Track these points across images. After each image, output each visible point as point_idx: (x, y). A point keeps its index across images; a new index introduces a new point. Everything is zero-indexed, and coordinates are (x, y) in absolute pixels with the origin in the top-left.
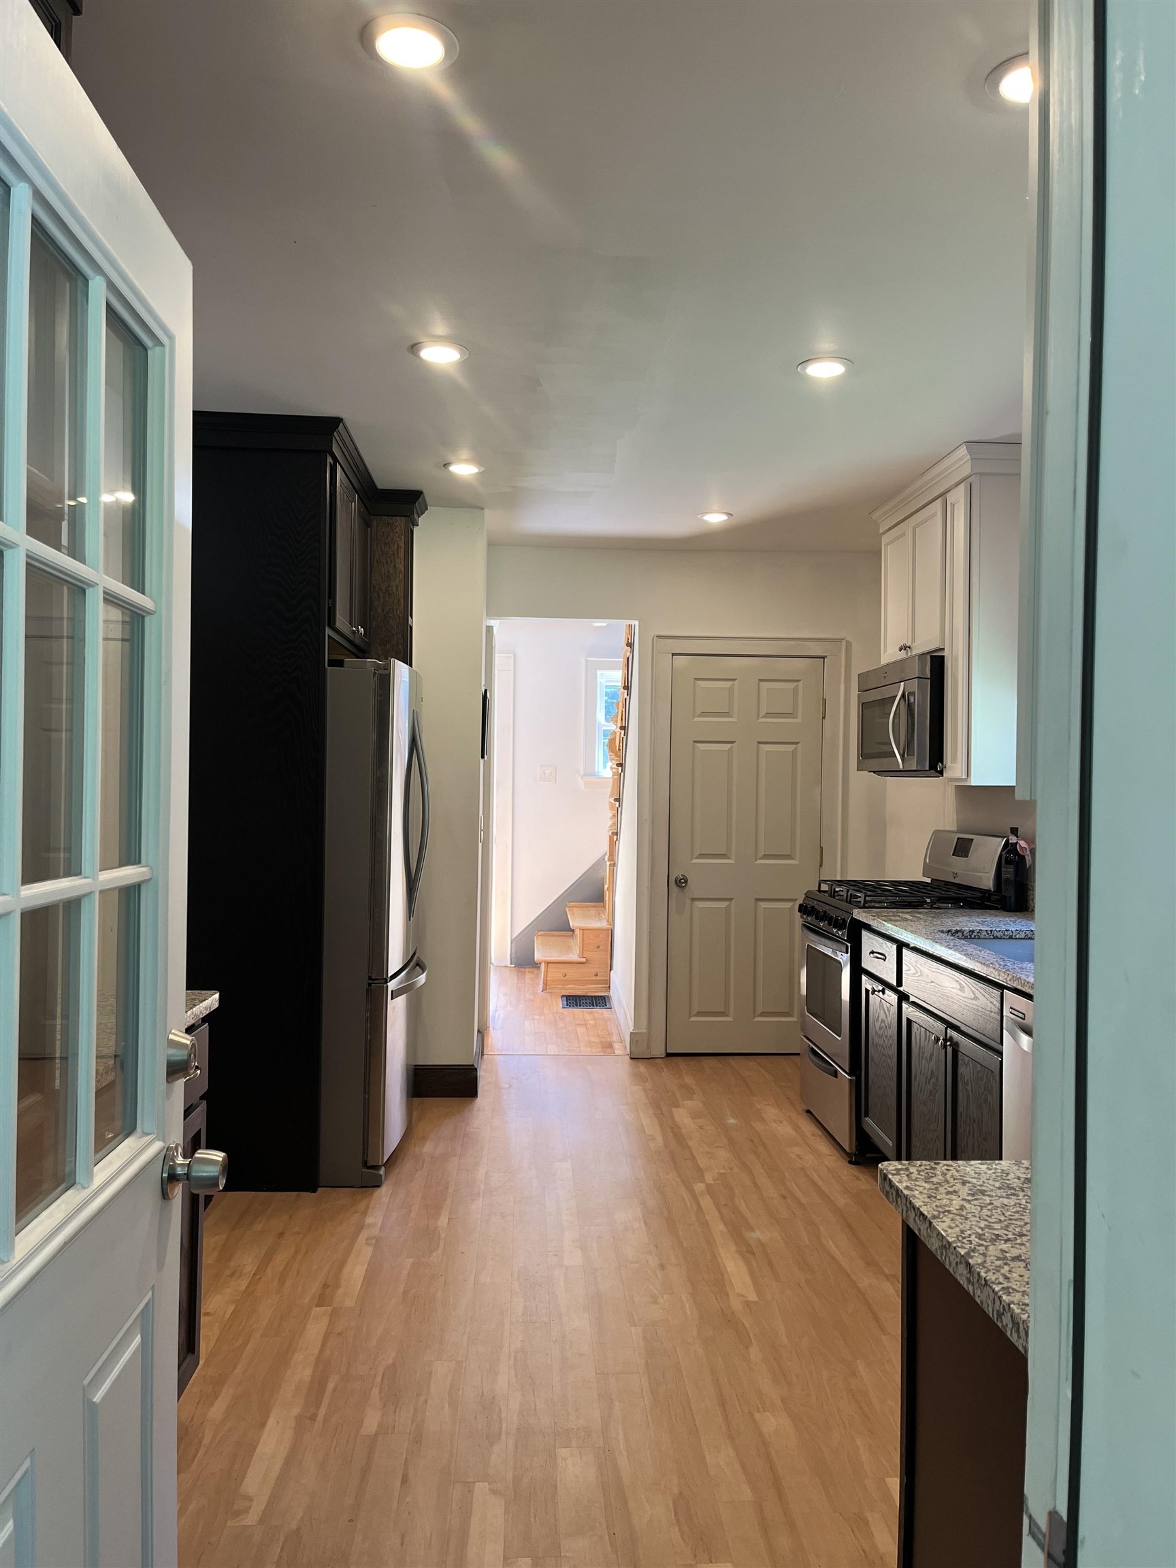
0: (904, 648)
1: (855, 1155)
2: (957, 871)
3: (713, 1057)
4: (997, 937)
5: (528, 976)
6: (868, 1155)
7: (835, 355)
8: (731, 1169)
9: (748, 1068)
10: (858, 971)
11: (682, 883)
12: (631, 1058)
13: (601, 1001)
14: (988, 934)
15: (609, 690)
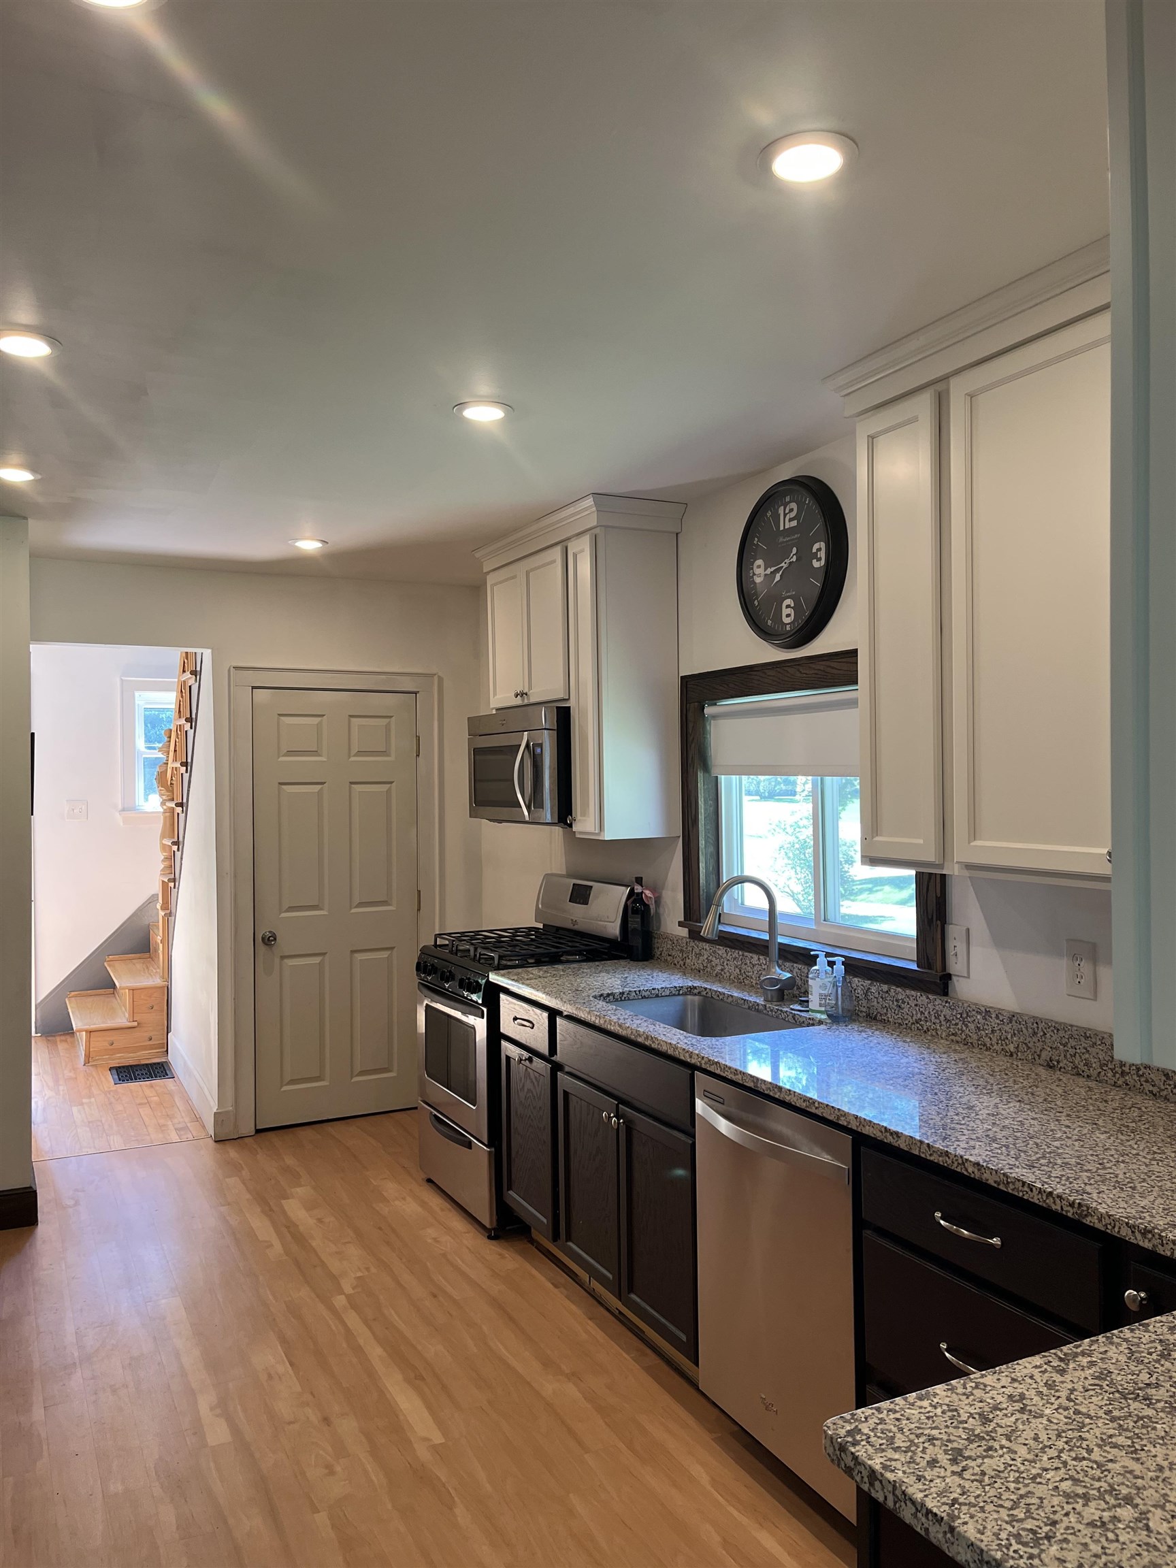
0: (522, 694)
1: (494, 1229)
2: (576, 919)
3: (307, 1127)
4: (645, 996)
5: (62, 1047)
6: (507, 1228)
7: (491, 400)
8: (368, 1269)
9: (351, 1135)
10: (495, 1035)
11: (269, 940)
12: (216, 1142)
13: (159, 1070)
14: (636, 994)
15: (147, 713)
